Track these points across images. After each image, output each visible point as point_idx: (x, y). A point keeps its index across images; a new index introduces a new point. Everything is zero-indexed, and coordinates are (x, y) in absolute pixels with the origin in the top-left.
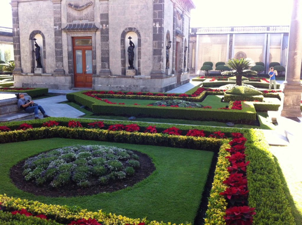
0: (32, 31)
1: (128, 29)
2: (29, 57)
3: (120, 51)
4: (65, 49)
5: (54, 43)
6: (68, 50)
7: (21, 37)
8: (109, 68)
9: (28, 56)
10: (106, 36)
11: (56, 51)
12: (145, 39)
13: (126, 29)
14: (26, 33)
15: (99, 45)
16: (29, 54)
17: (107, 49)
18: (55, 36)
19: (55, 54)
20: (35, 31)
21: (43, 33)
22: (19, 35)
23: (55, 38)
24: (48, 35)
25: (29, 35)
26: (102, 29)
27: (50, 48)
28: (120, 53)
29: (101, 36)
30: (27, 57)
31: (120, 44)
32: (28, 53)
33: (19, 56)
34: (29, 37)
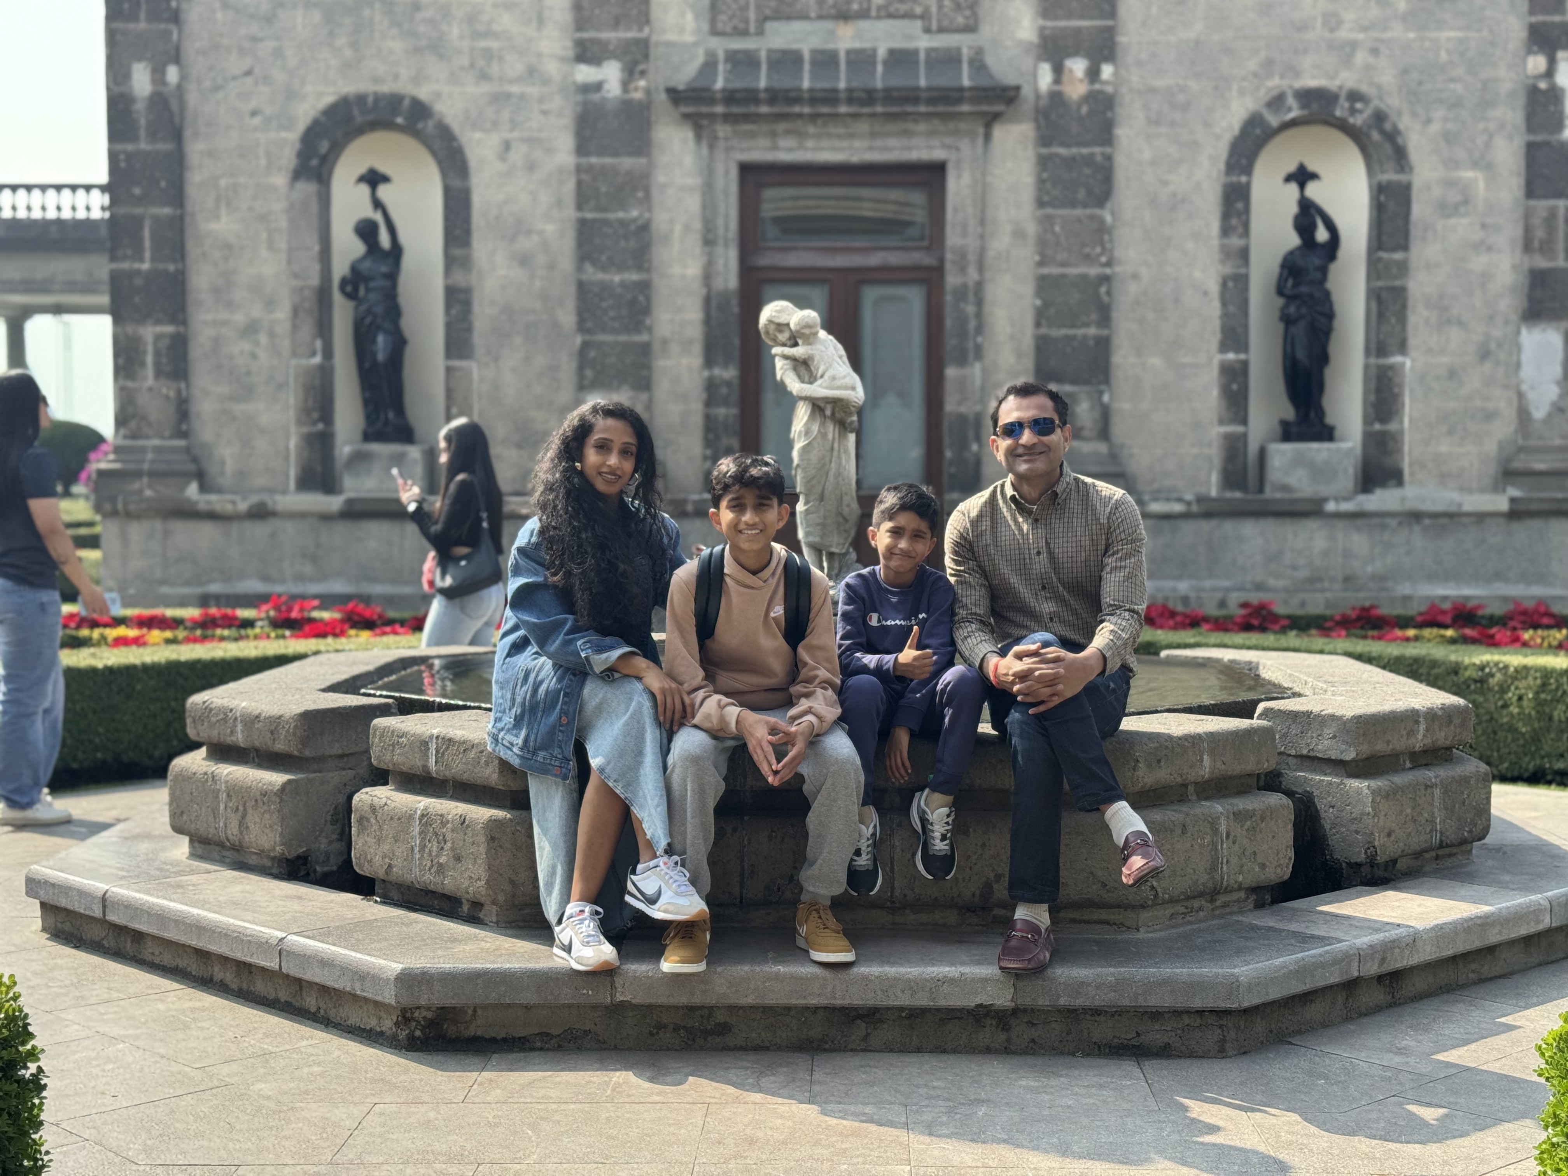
0: (329, 99)
1: (1291, 101)
2: (286, 345)
3: (1213, 287)
4: (676, 270)
5: (570, 213)
6: (707, 277)
7: (195, 149)
8: (1104, 433)
9: (272, 335)
10: (1089, 160)
11: (582, 287)
12: (1450, 183)
13: (1277, 102)
14: (254, 113)
15: (1019, 234)
16: (282, 314)
17: (1093, 271)
18: (582, 148)
19: (567, 317)
20: (361, 99)
21: (456, 127)
22: (177, 135)
23: (579, 169)
24: (507, 146)
25: (292, 137)
26: (1056, 98)
27: (524, 260)
28: (1216, 304)
29: (1043, 162)
30: (263, 338)
31: (1215, 226)
32: (270, 303)
33: (169, 329)
34: (288, 158)
